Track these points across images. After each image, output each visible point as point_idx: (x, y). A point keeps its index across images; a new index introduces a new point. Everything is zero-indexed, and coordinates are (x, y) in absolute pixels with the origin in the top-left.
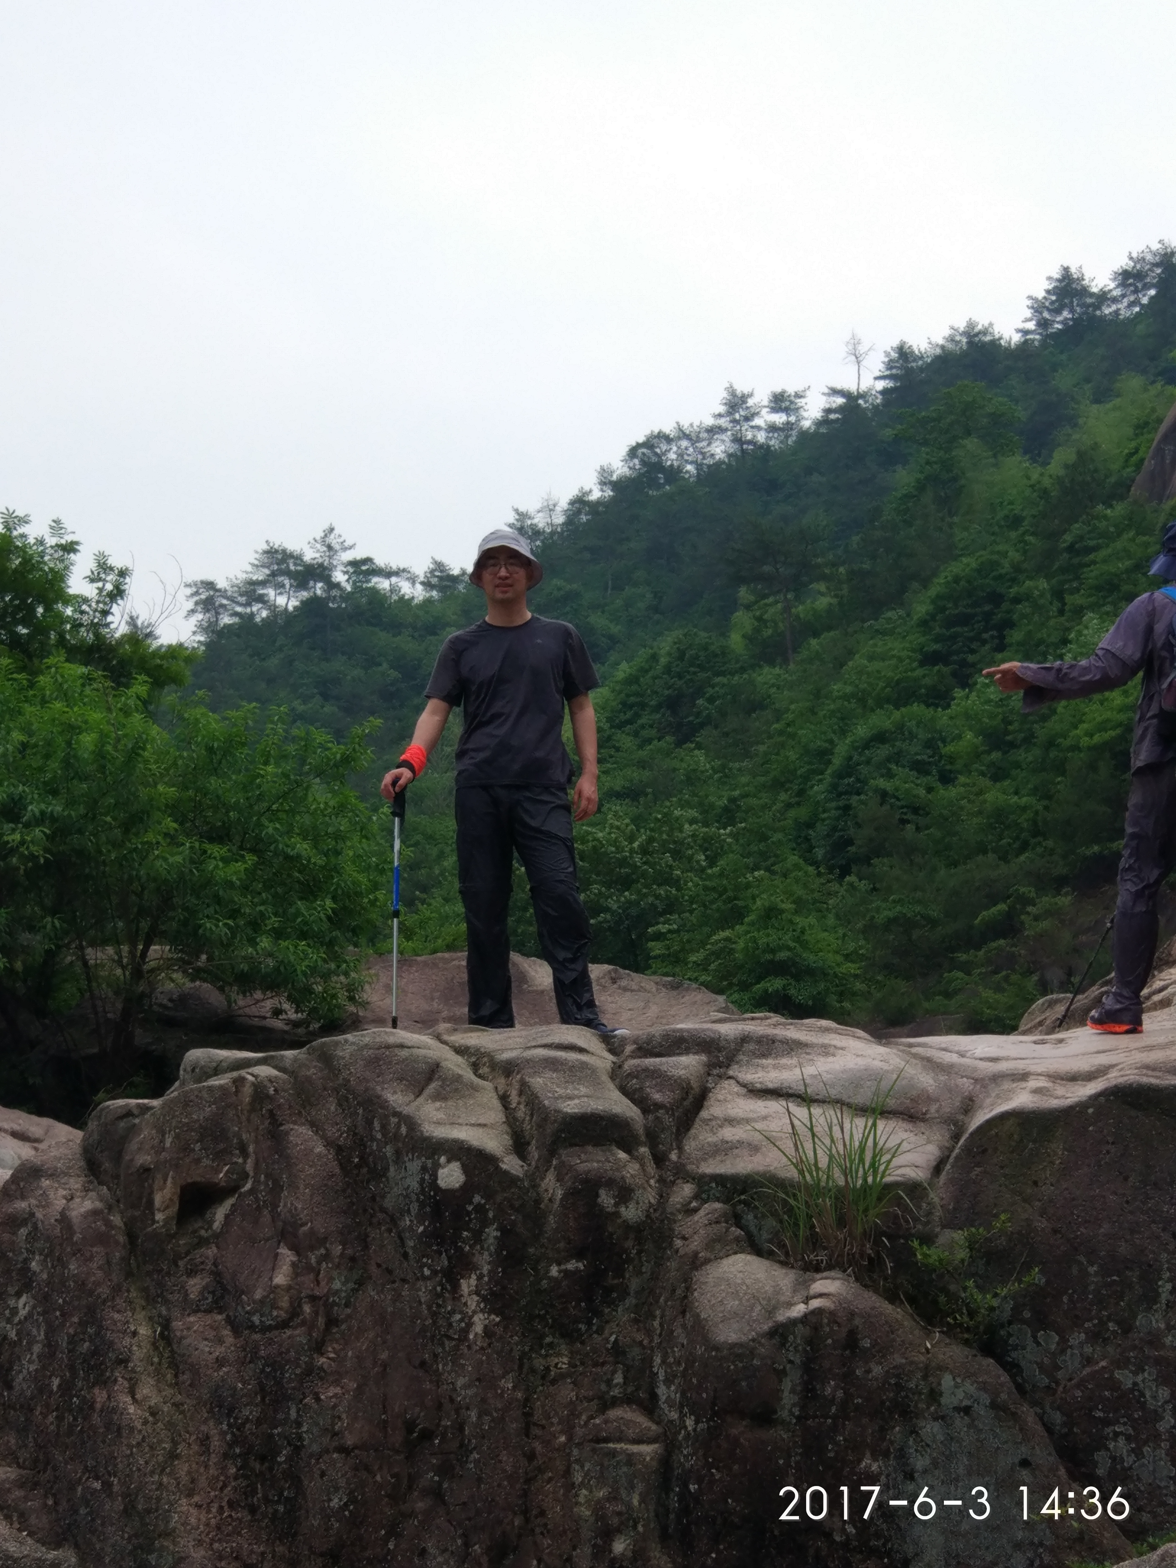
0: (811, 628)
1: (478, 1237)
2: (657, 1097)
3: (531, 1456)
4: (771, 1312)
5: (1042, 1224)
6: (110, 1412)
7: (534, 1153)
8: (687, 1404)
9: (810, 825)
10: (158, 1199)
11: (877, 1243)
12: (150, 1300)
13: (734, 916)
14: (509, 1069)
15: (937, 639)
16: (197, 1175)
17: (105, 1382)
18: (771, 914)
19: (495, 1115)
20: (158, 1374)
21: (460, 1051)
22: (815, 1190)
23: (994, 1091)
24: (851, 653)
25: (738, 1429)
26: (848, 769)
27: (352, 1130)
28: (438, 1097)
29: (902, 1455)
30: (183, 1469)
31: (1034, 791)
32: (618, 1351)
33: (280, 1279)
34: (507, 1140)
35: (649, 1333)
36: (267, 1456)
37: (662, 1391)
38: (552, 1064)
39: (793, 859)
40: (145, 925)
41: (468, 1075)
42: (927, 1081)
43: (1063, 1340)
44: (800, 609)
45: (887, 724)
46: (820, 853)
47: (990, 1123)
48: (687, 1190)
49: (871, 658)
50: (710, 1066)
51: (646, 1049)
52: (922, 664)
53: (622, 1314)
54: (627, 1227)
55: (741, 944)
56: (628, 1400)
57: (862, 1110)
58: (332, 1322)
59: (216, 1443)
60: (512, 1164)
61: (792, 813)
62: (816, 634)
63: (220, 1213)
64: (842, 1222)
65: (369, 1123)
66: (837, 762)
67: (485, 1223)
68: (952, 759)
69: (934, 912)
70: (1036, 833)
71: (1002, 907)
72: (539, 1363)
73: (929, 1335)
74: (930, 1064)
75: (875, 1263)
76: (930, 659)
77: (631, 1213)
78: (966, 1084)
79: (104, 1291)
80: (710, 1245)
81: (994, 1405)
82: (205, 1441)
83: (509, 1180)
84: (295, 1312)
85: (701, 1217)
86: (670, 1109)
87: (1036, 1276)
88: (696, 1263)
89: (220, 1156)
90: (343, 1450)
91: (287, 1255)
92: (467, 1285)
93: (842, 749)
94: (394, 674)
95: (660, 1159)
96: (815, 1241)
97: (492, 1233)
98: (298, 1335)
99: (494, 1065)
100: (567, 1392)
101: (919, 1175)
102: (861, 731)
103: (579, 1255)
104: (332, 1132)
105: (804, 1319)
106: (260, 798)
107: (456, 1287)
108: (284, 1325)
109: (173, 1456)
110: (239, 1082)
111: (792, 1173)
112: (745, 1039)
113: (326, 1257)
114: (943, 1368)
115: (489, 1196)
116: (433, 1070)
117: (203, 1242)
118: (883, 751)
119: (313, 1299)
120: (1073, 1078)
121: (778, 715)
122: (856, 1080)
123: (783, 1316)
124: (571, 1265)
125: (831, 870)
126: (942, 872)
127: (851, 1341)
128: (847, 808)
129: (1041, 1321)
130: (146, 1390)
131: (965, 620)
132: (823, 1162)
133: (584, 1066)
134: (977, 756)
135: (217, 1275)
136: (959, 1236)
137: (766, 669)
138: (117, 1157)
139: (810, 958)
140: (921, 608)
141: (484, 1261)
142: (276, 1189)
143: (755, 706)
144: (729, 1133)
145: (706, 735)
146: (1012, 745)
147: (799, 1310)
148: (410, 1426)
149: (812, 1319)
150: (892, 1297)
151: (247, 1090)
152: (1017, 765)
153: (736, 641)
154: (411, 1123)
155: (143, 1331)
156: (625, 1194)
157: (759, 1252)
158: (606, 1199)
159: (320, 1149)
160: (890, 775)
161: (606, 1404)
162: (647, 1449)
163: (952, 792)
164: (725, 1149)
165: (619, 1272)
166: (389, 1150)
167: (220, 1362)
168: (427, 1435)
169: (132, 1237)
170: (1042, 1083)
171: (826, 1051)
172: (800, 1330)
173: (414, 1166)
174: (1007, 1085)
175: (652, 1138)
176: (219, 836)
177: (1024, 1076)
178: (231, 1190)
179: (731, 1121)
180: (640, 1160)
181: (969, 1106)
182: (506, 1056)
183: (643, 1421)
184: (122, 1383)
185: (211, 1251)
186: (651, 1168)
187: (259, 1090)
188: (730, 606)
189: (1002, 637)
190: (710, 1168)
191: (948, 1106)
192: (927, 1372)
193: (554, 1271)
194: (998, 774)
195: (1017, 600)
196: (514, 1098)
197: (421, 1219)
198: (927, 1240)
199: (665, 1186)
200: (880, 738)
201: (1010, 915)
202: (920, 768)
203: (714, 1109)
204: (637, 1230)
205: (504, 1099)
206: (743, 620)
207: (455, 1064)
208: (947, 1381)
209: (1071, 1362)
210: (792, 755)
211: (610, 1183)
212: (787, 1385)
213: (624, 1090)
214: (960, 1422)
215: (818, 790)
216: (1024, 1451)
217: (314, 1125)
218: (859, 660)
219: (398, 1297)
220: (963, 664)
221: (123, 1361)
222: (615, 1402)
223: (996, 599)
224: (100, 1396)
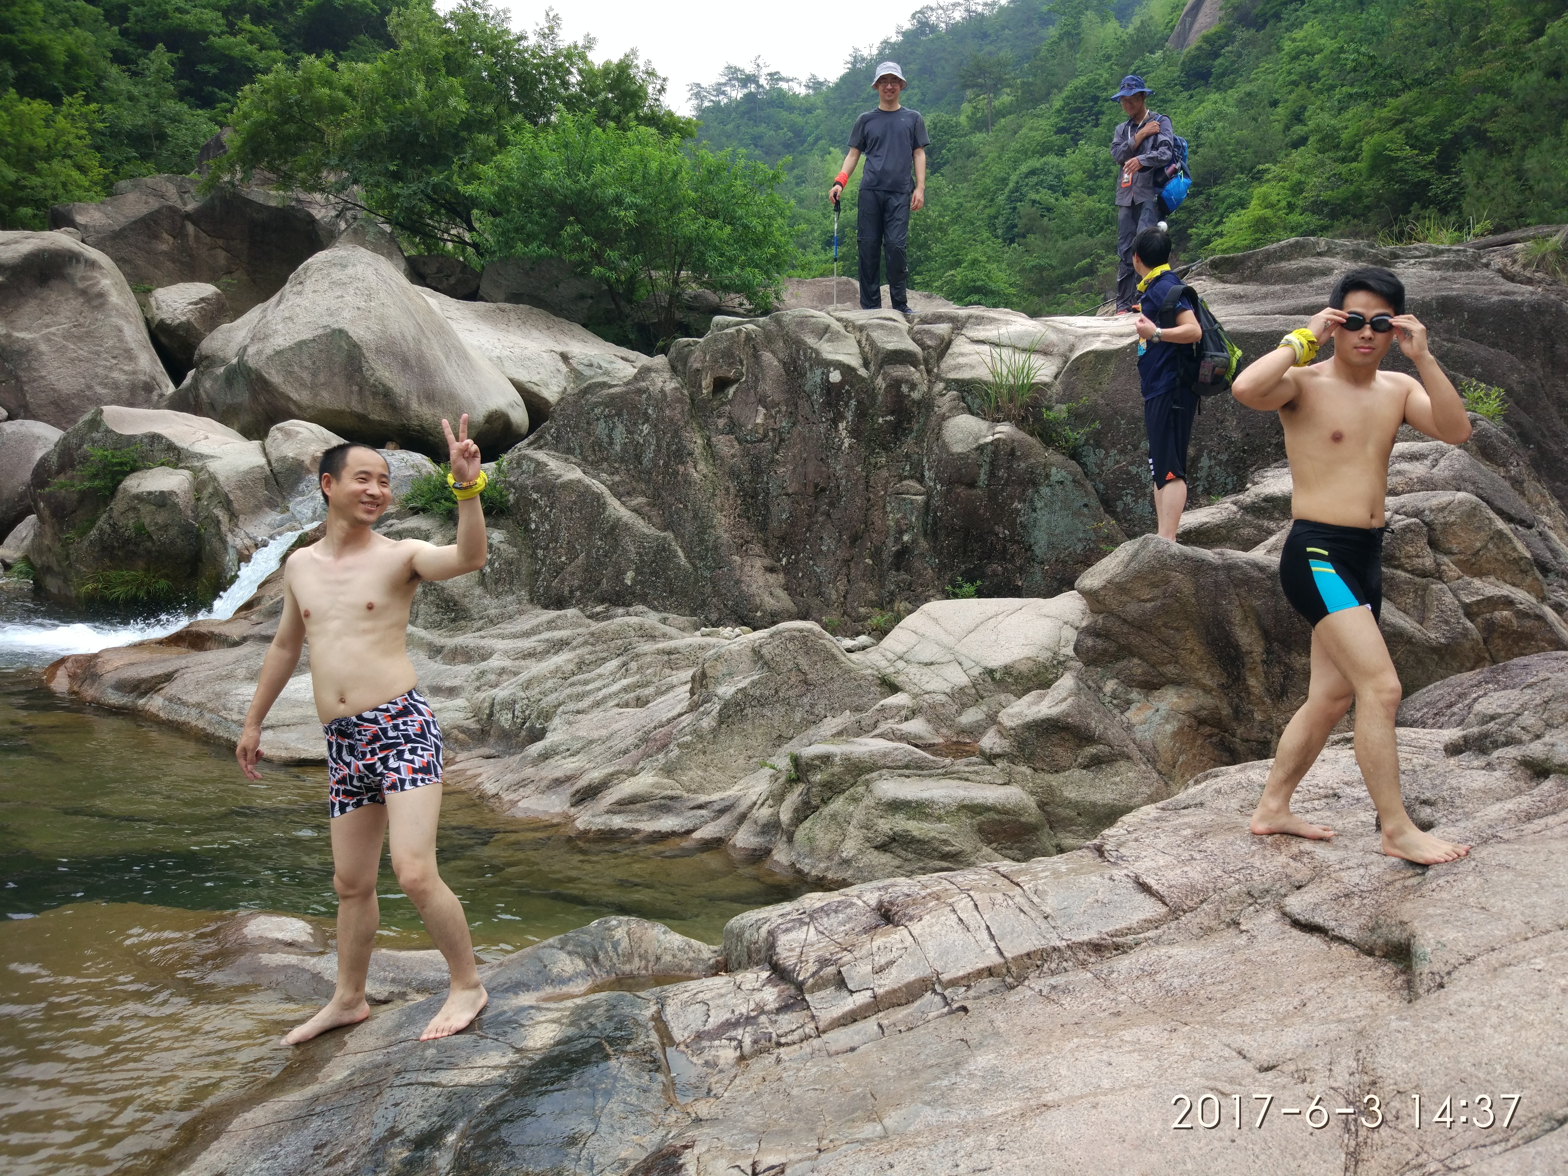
0: (1001, 113)
1: (847, 405)
2: (929, 343)
3: (869, 500)
4: (977, 440)
5: (1101, 401)
6: (686, 475)
7: (872, 368)
8: (938, 479)
9: (996, 218)
10: (704, 384)
11: (1027, 410)
12: (702, 428)
13: (958, 263)
14: (861, 328)
15: (1064, 120)
16: (721, 373)
17: (683, 463)
18: (974, 262)
19: (856, 350)
20: (706, 460)
21: (839, 320)
22: (999, 386)
23: (1084, 341)
24: (1020, 127)
25: (960, 490)
26: (1016, 189)
27: (790, 355)
28: (830, 340)
29: (1032, 501)
30: (718, 501)
31: (1107, 202)
32: (908, 456)
33: (759, 421)
34: (861, 361)
35: (922, 448)
36: (754, 496)
37: (926, 473)
38: (881, 327)
39: (986, 234)
40: (678, 259)
41: (843, 331)
42: (1053, 337)
43: (1107, 453)
44: (996, 103)
45: (1038, 165)
46: (1000, 232)
47: (1082, 356)
48: (941, 385)
49: (1031, 129)
50: (953, 329)
51: (924, 321)
52: (1056, 133)
53: (910, 440)
54: (914, 401)
55: (959, 277)
56: (911, 477)
57: (1024, 350)
58: (782, 440)
59: (732, 490)
60: (862, 372)
61: (987, 211)
62: (1004, 116)
63: (731, 391)
64: (1011, 400)
65: (798, 352)
66: (1011, 185)
67: (850, 398)
68: (1068, 184)
69: (1054, 263)
70: (1107, 223)
71: (1088, 260)
72: (873, 461)
73: (1047, 450)
74: (1056, 330)
75: (1024, 419)
76: (1060, 131)
77: (916, 395)
78: (1071, 339)
79: (681, 423)
80: (950, 410)
81: (1074, 481)
82: (727, 489)
83: (863, 379)
84: (766, 435)
85: (947, 397)
86: (935, 349)
87: (1097, 425)
88: (944, 418)
89: (731, 365)
90: (787, 495)
91: (762, 410)
92: (842, 426)
93: (1014, 178)
94: (790, 134)
95: (929, 372)
96: (998, 409)
97: (853, 402)
98: (767, 445)
99: (854, 327)
100: (885, 473)
101: (1047, 379)
102: (1024, 168)
103: (892, 414)
104: (781, 355)
105: (992, 443)
106: (733, 197)
107: (837, 426)
108: (761, 441)
109: (714, 495)
110: (739, 331)
111: (990, 378)
112: (970, 317)
113: (779, 412)
114: (1052, 465)
115: (852, 386)
116: (827, 328)
117: (723, 404)
118: (1034, 179)
119: (773, 430)
120: (1121, 336)
121: (983, 158)
122: (1021, 336)
123: (982, 441)
124: (888, 418)
125: (1005, 240)
126: (1060, 243)
127: (1012, 453)
128: (1015, 208)
129: (1098, 445)
130: (701, 466)
131: (1079, 110)
132: (1005, 373)
133: (896, 328)
134: (1081, 183)
135: (730, 418)
136: (1064, 407)
137: (978, 135)
138: (685, 364)
139: (993, 286)
140: (1057, 104)
141: (849, 415)
142: (757, 380)
143: (971, 154)
144: (961, 360)
145: (945, 170)
146: (1098, 177)
147: (990, 439)
148: (816, 486)
149: (996, 443)
150: (1032, 434)
151: (743, 335)
152: (1101, 187)
153: (963, 119)
154: (818, 353)
155: (699, 441)
156: (913, 386)
157: (972, 414)
158: (905, 389)
159: (776, 363)
160: (1038, 192)
161: (902, 478)
162: (919, 498)
163: (1069, 201)
164: (959, 367)
165: (909, 422)
166: (807, 365)
167: (733, 456)
168: (823, 490)
169: (692, 400)
170: (1106, 338)
171: (1007, 322)
172: (990, 447)
173: (818, 372)
174: (1090, 339)
175: (926, 362)
176: (714, 216)
177: (1099, 335)
178: (736, 381)
179: (962, 355)
180: (920, 371)
181: (1072, 349)
182: (860, 322)
183: (919, 487)
184: (690, 464)
185: (728, 408)
186: (925, 375)
187: (748, 335)
188: (960, 100)
189: (1097, 119)
190: (952, 376)
191: (1063, 348)
192: (1045, 466)
193: (880, 420)
194: (1091, 192)
195: (1106, 100)
196: (864, 342)
197: (821, 396)
198: (1049, 408)
199: (931, 384)
200: (1033, 172)
201: (1091, 265)
202: (1051, 188)
203: (954, 349)
204: (918, 403)
205: (859, 342)
206: (967, 108)
207: (837, 326)
208: (1054, 470)
209: (1110, 462)
210: (988, 181)
211: (907, 381)
212: (982, 471)
213: (914, 339)
214: (1058, 487)
215: (1001, 199)
216: (1086, 500)
217: (772, 352)
218: (1024, 130)
219: (811, 430)
220: (1077, 133)
221: (691, 454)
222: (906, 478)
223: (1095, 99)
224: (681, 469)
